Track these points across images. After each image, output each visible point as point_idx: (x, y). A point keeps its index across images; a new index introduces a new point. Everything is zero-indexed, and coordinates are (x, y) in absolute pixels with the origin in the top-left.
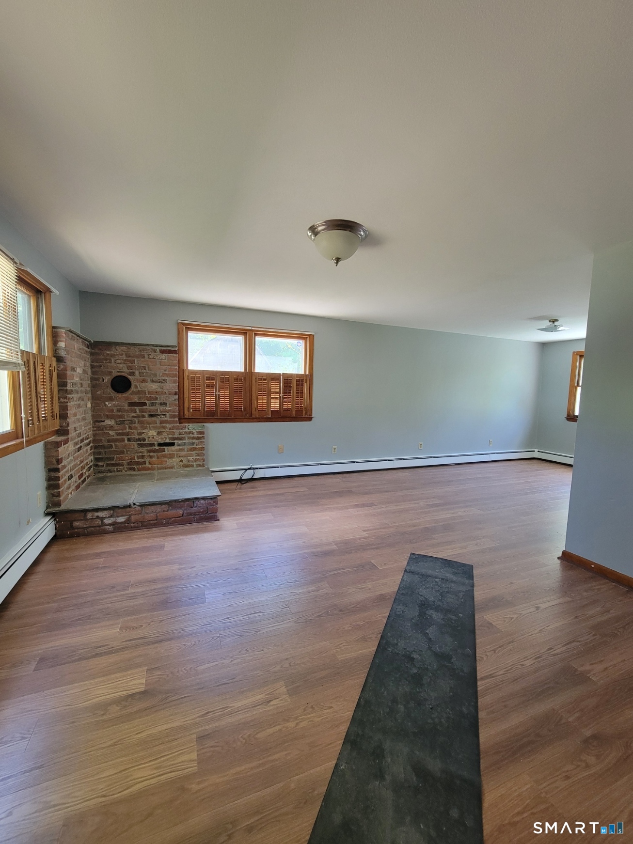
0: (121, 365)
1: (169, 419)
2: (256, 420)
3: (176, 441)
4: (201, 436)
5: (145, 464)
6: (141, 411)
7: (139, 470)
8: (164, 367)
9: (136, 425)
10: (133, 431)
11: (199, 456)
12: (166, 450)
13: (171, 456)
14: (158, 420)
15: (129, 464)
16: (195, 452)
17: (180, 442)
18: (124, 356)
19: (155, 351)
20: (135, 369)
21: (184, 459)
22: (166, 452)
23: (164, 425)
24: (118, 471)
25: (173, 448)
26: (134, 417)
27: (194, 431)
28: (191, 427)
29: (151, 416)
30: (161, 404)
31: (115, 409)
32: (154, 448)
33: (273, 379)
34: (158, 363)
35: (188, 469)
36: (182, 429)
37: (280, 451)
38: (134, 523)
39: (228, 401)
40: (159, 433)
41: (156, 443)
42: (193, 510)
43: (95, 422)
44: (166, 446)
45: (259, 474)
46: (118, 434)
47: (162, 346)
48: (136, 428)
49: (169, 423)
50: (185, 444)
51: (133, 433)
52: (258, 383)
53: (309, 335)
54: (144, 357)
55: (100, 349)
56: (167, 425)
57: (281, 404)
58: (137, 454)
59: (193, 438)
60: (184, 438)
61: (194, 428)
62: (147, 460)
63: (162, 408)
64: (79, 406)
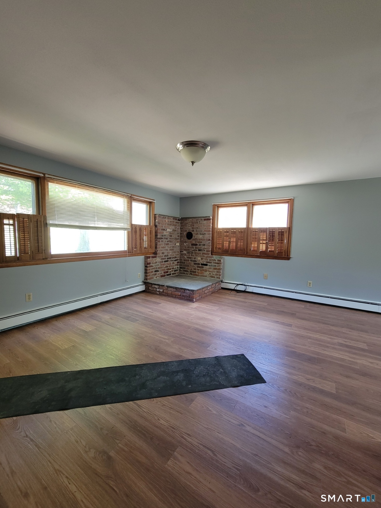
0: (190, 227)
1: (206, 252)
2: (250, 256)
3: (208, 264)
4: (219, 262)
5: (196, 273)
6: (196, 248)
7: (194, 275)
8: (205, 227)
9: (194, 254)
10: (193, 257)
11: (218, 273)
12: (204, 268)
13: (206, 271)
14: (201, 252)
15: (191, 271)
16: (216, 270)
17: (210, 264)
18: (191, 223)
19: (202, 220)
20: (194, 229)
21: (211, 273)
22: (204, 269)
23: (204, 255)
24: (187, 274)
25: (208, 267)
26: (193, 250)
27: (216, 260)
28: (215, 257)
29: (199, 250)
30: (203, 245)
31: (187, 246)
32: (199, 265)
33: (262, 232)
34: (203, 225)
35: (212, 278)
36: (211, 258)
37: (266, 277)
38: (165, 293)
39: (234, 244)
40: (202, 259)
41: (200, 263)
42: (184, 294)
43: (180, 252)
44: (204, 265)
45: (250, 289)
46: (188, 258)
47: (204, 217)
48: (193, 256)
49: (206, 254)
50: (212, 266)
51: (192, 257)
52: (252, 234)
53: (290, 199)
54: (198, 223)
55: (183, 221)
56: (205, 255)
57: (267, 248)
58: (193, 268)
59: (216, 263)
60: (212, 262)
61: (216, 258)
62: (197, 271)
63: (203, 247)
64: (168, 244)
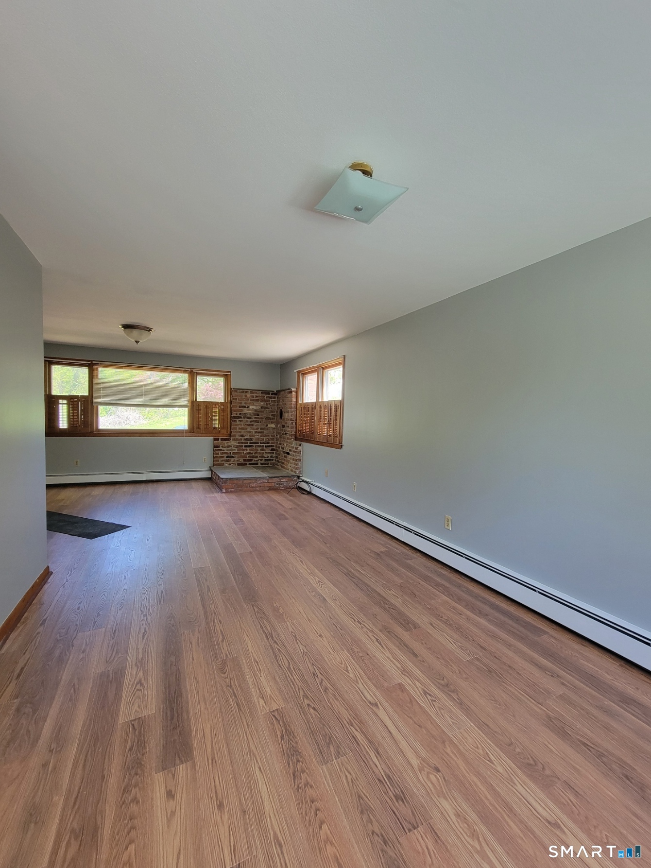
0: (281, 403)
1: (289, 436)
3: (290, 452)
6: (284, 431)
7: (282, 467)
9: (283, 439)
13: (289, 462)
15: (281, 462)
18: (282, 397)
19: (287, 394)
20: (284, 405)
22: (288, 459)
24: (279, 465)
25: (290, 456)
26: (282, 434)
29: (286, 434)
30: (288, 427)
31: (279, 429)
32: (285, 455)
34: (288, 400)
37: (327, 475)
40: (287, 445)
41: (286, 451)
43: (276, 435)
44: (288, 454)
46: (280, 444)
52: (319, 411)
54: (285, 397)
55: (278, 395)
56: (289, 441)
57: (328, 431)
58: (282, 457)
60: (292, 450)
62: (284, 462)
64: (252, 425)
